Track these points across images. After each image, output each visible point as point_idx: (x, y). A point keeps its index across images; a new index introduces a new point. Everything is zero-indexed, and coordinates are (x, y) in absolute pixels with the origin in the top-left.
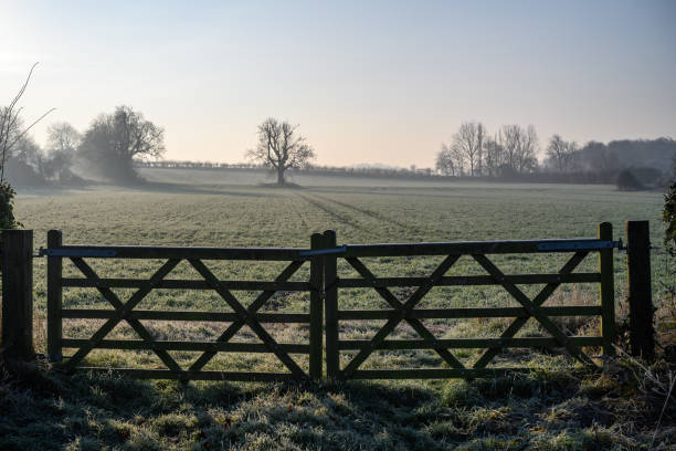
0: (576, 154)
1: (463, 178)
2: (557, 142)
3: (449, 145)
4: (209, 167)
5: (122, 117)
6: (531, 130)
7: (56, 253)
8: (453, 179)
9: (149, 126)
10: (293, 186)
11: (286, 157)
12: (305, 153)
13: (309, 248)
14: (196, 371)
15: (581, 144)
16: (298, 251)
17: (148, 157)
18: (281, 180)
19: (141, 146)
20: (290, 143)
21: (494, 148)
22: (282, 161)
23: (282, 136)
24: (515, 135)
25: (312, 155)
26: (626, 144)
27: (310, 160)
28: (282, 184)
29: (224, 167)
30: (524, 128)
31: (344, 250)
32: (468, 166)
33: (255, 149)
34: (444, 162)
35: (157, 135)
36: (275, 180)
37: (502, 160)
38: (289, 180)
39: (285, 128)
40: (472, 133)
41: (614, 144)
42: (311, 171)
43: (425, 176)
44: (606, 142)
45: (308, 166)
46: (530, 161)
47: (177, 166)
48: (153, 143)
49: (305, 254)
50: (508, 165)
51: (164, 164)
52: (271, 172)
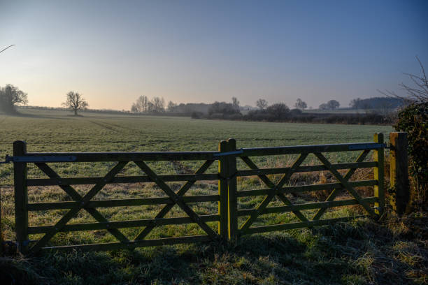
0: (177, 107)
1: (140, 114)
2: (171, 103)
3: (136, 103)
4: (46, 109)
5: (9, 88)
6: (162, 99)
7: (21, 159)
8: (137, 114)
9: (21, 92)
10: (80, 116)
11: (78, 105)
12: (85, 104)
13: (219, 150)
14: (140, 241)
15: (178, 104)
16: (212, 153)
17: (21, 104)
18: (76, 113)
19: (17, 100)
20: (79, 100)
21: (151, 105)
22: (76, 107)
23: (76, 98)
24: (157, 100)
25: (87, 105)
26: (191, 104)
27: (86, 107)
28: (76, 115)
29: (52, 109)
30: (160, 98)
31: (242, 152)
32: (142, 110)
33: (65, 102)
34: (134, 108)
35: (25, 96)
36: (73, 114)
37: (153, 109)
38: (78, 113)
39: (77, 95)
40: (143, 99)
41: (188, 104)
42: (86, 110)
43: (127, 113)
44: (185, 104)
45: (86, 109)
46: (162, 109)
47: (33, 108)
48: (23, 99)
49: (217, 155)
50: (155, 110)
51: (27, 107)
52: (72, 111)
